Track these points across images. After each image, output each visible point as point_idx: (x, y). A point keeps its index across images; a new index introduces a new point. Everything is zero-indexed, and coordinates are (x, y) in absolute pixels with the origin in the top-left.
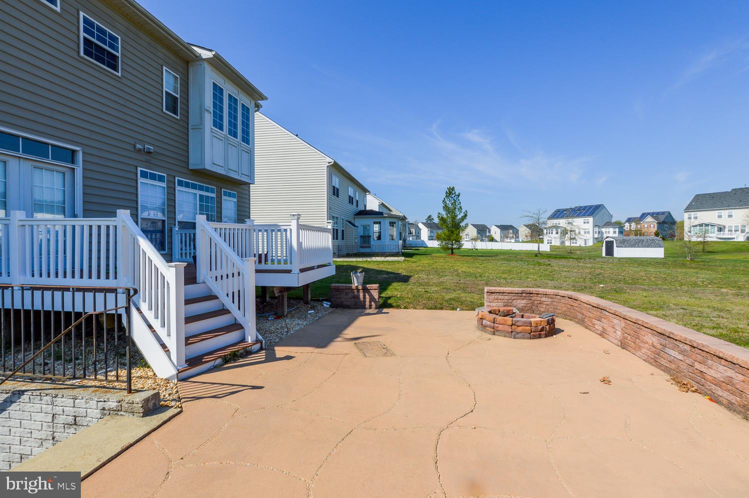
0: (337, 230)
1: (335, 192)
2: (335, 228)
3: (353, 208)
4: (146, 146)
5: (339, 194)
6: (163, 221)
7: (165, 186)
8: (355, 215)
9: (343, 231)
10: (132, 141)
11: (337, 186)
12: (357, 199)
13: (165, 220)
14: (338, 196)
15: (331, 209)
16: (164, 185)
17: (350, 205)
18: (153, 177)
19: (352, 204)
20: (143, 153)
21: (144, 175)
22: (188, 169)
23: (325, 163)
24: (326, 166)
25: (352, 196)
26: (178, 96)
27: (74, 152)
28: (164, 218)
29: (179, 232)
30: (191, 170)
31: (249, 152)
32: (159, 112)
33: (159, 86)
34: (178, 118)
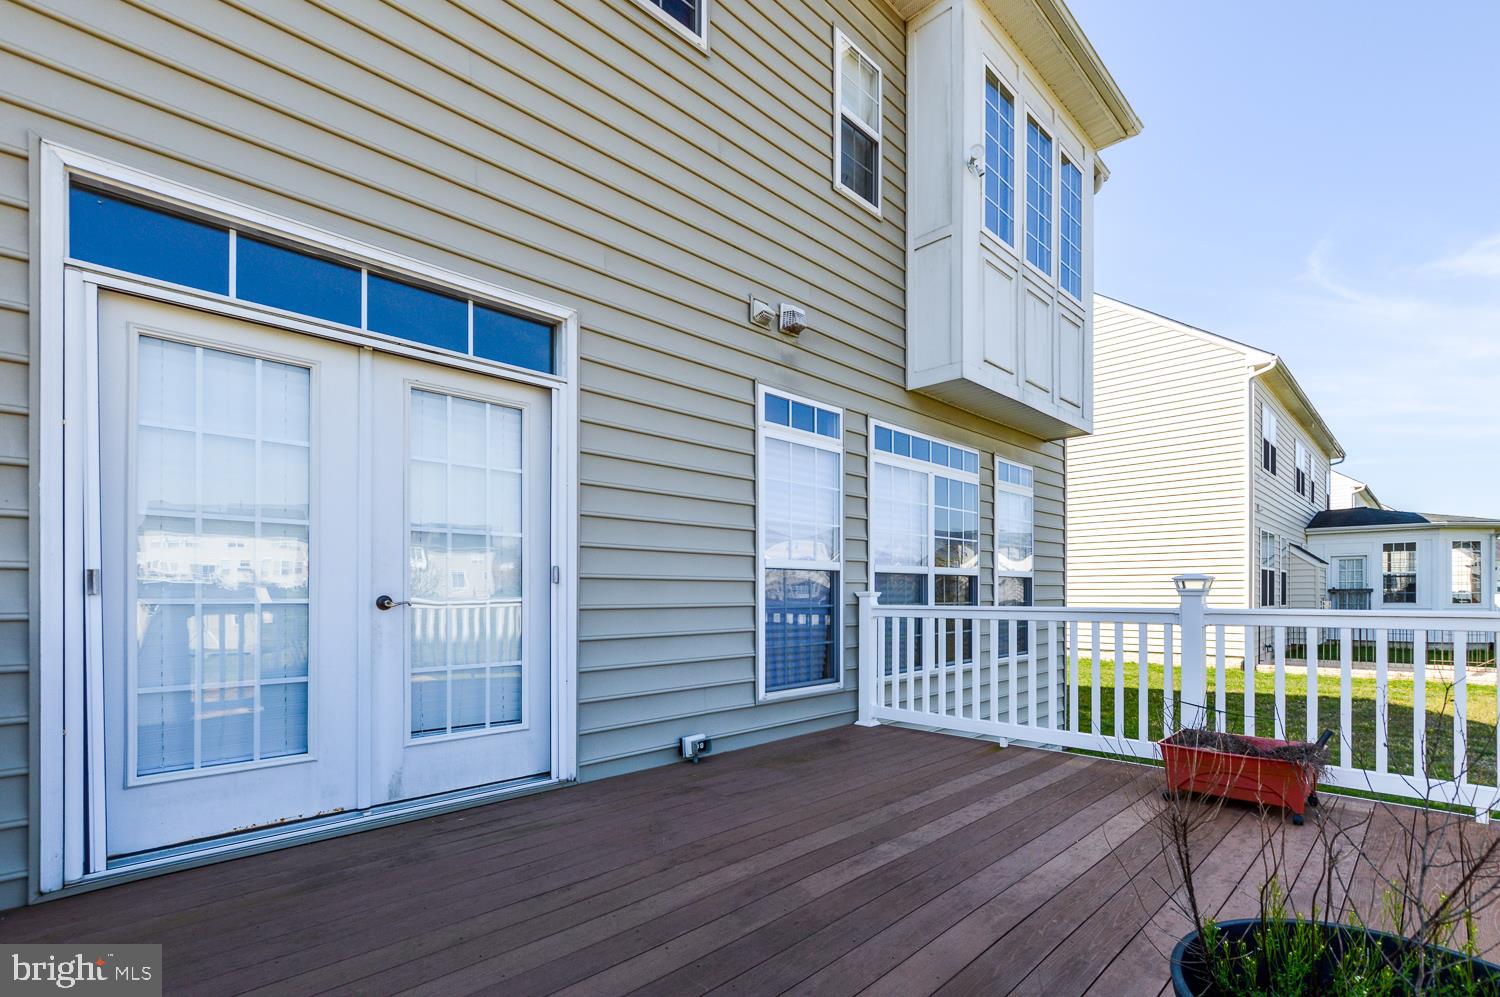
0: (1272, 573)
1: (1269, 457)
2: (1269, 569)
3: (1305, 507)
4: (786, 307)
5: (1277, 464)
6: (833, 575)
7: (840, 450)
8: (1309, 526)
9: (1284, 574)
10: (741, 290)
11: (1273, 442)
12: (1313, 479)
13: (838, 572)
14: (1274, 472)
15: (1258, 511)
16: (835, 445)
17: (1297, 496)
18: (805, 418)
19: (1303, 494)
20: (774, 333)
21: (778, 410)
22: (905, 389)
23: (1245, 370)
24: (1246, 379)
25: (1303, 470)
26: (877, 137)
27: (552, 327)
28: (835, 566)
29: (878, 613)
30: (911, 391)
31: (1079, 322)
32: (822, 189)
33: (823, 98)
34: (877, 211)
